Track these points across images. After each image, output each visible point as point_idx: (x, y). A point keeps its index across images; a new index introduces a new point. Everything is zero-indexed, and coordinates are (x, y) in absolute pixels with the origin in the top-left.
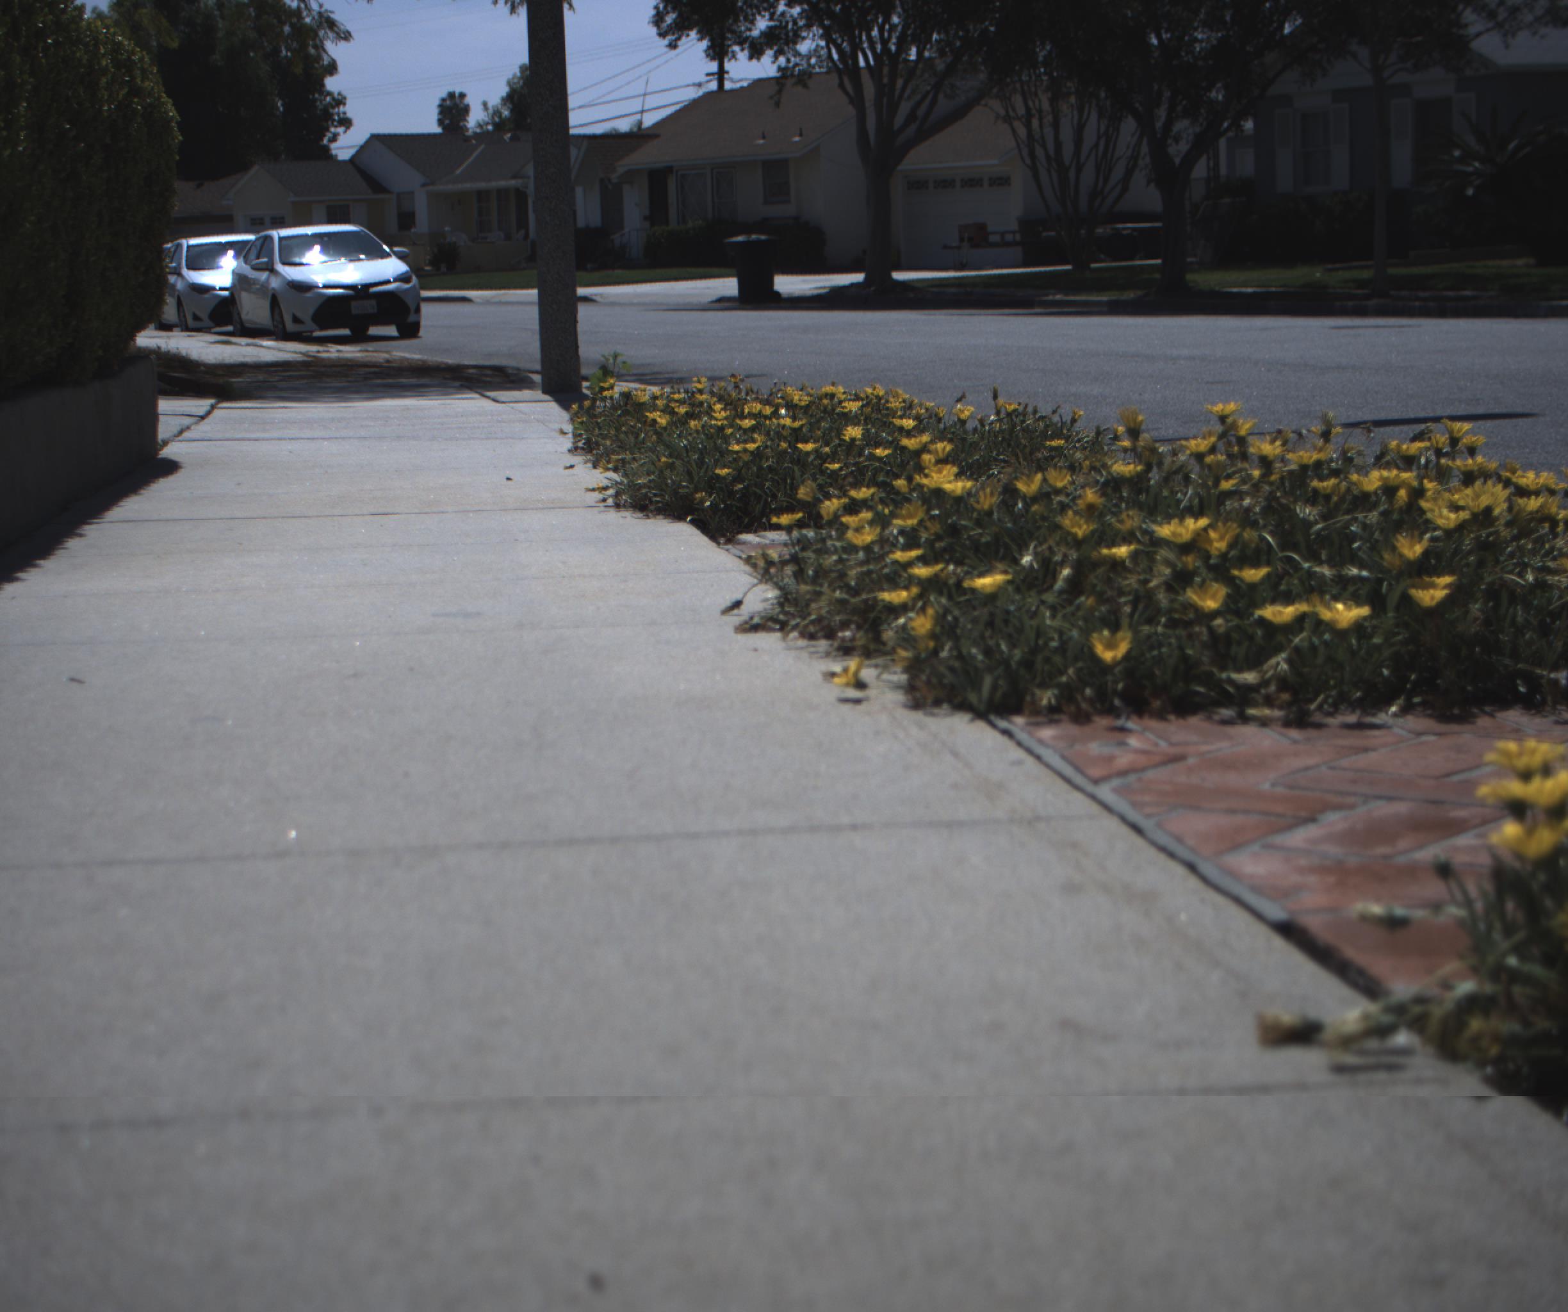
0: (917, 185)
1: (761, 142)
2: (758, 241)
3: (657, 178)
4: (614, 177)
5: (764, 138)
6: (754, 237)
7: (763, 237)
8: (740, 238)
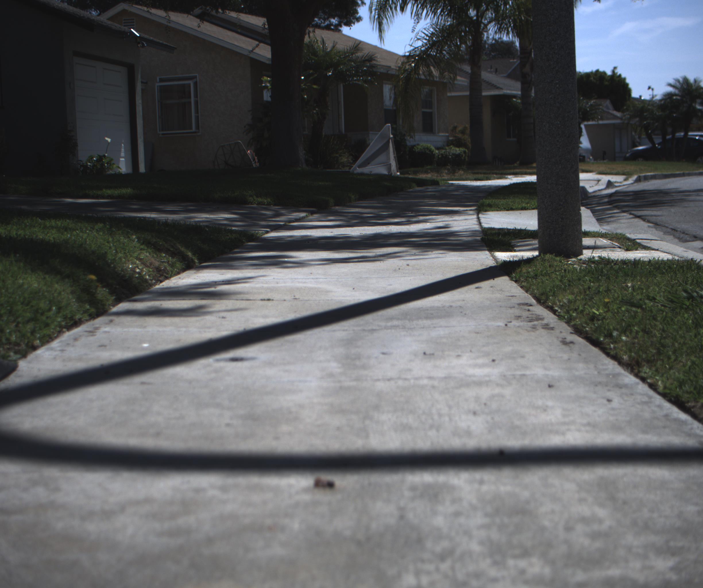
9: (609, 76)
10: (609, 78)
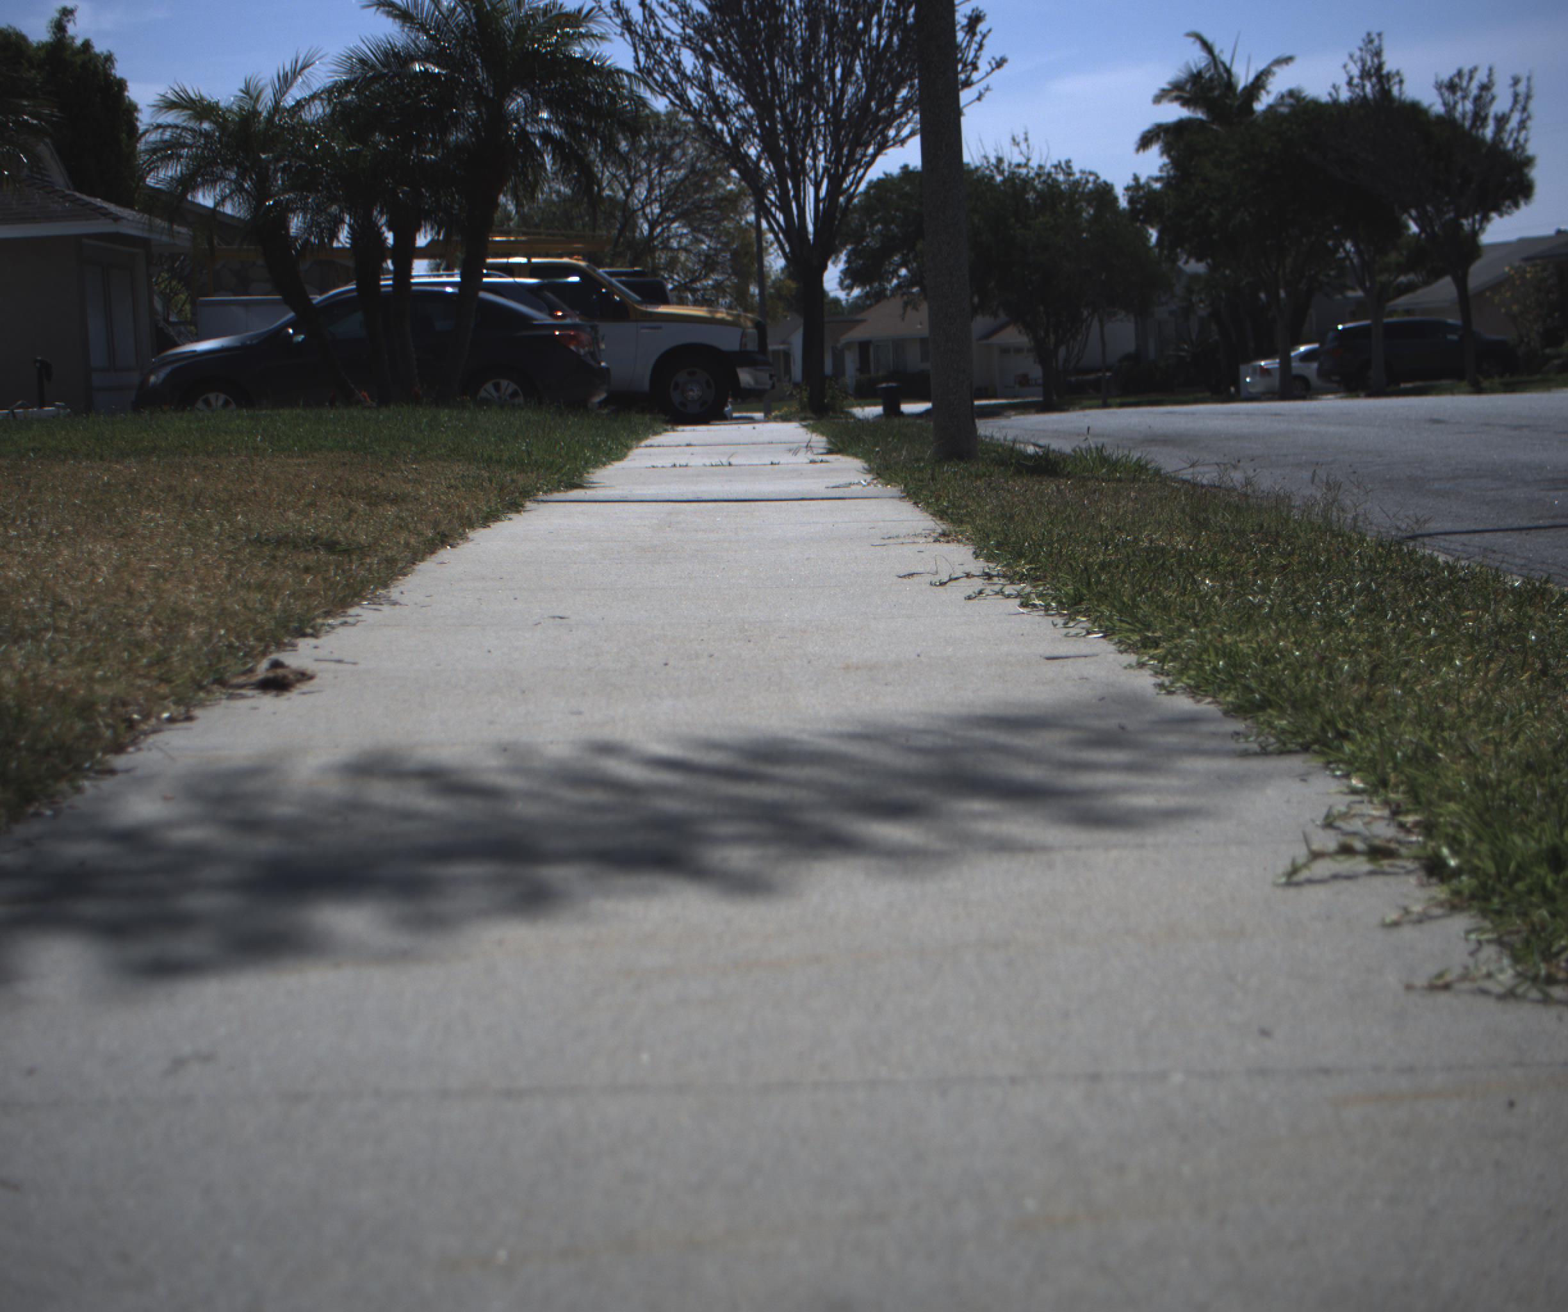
0: (1005, 350)
1: (919, 327)
2: (892, 387)
3: (864, 347)
4: (839, 346)
5: (921, 324)
6: (891, 384)
7: (894, 384)
8: (884, 385)
9: (43, 46)
10: (42, 54)
